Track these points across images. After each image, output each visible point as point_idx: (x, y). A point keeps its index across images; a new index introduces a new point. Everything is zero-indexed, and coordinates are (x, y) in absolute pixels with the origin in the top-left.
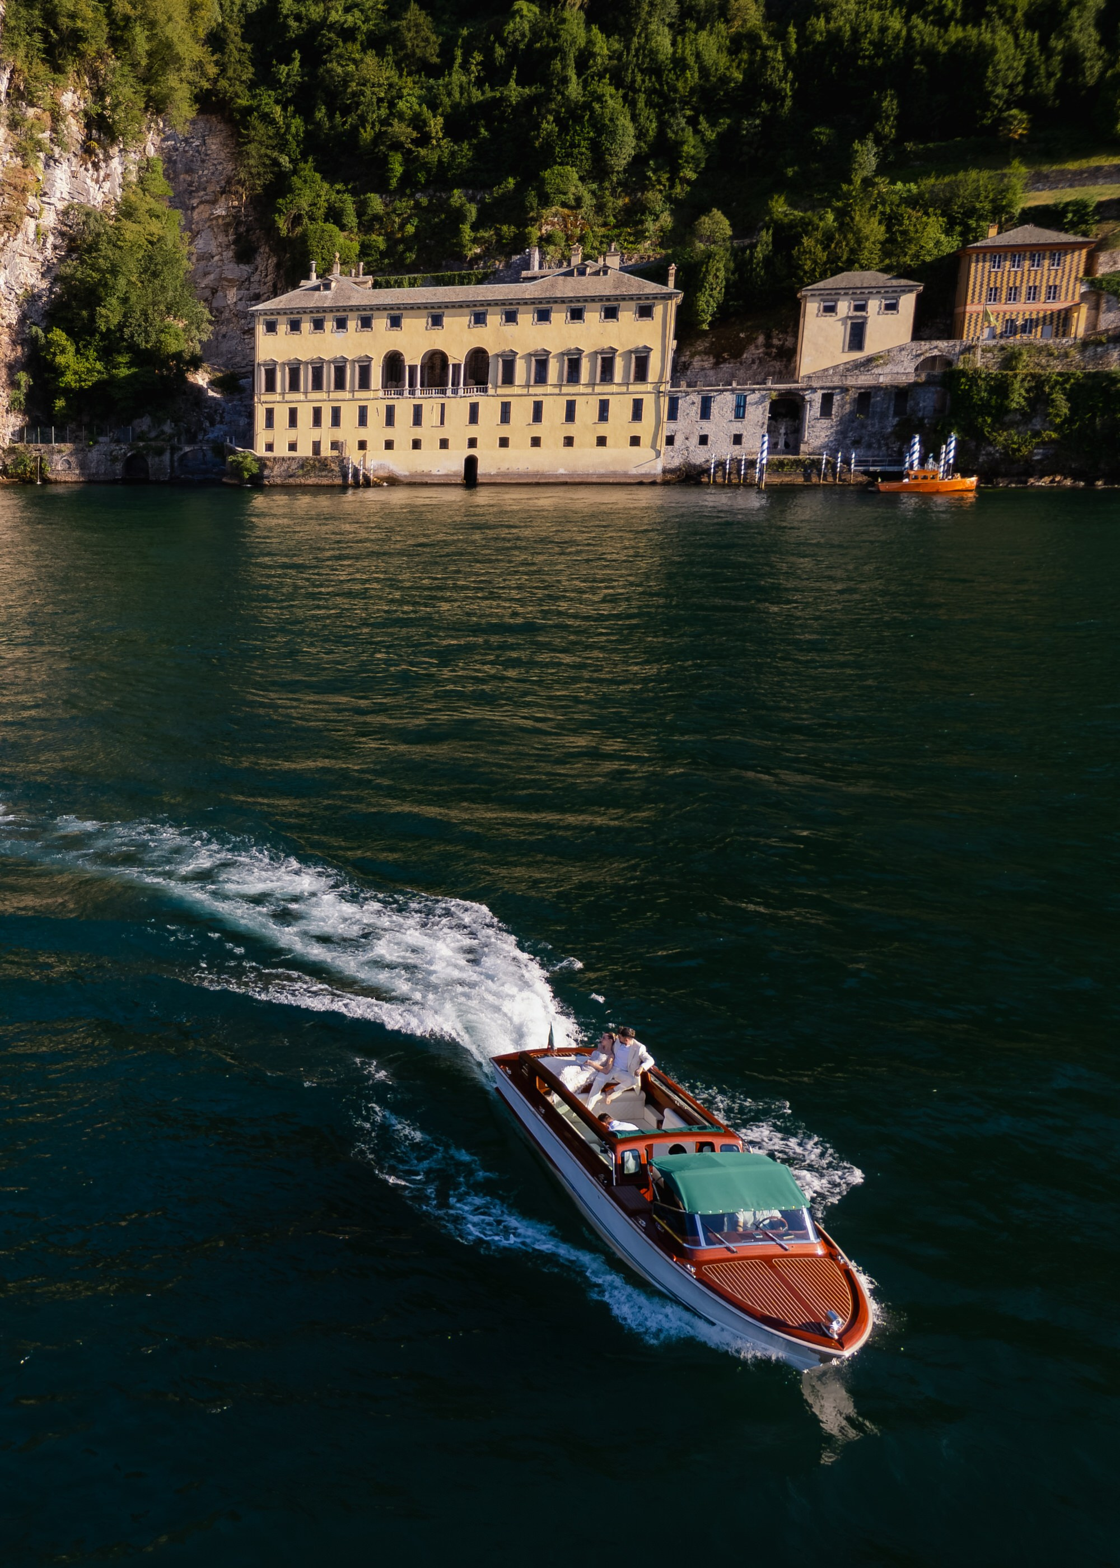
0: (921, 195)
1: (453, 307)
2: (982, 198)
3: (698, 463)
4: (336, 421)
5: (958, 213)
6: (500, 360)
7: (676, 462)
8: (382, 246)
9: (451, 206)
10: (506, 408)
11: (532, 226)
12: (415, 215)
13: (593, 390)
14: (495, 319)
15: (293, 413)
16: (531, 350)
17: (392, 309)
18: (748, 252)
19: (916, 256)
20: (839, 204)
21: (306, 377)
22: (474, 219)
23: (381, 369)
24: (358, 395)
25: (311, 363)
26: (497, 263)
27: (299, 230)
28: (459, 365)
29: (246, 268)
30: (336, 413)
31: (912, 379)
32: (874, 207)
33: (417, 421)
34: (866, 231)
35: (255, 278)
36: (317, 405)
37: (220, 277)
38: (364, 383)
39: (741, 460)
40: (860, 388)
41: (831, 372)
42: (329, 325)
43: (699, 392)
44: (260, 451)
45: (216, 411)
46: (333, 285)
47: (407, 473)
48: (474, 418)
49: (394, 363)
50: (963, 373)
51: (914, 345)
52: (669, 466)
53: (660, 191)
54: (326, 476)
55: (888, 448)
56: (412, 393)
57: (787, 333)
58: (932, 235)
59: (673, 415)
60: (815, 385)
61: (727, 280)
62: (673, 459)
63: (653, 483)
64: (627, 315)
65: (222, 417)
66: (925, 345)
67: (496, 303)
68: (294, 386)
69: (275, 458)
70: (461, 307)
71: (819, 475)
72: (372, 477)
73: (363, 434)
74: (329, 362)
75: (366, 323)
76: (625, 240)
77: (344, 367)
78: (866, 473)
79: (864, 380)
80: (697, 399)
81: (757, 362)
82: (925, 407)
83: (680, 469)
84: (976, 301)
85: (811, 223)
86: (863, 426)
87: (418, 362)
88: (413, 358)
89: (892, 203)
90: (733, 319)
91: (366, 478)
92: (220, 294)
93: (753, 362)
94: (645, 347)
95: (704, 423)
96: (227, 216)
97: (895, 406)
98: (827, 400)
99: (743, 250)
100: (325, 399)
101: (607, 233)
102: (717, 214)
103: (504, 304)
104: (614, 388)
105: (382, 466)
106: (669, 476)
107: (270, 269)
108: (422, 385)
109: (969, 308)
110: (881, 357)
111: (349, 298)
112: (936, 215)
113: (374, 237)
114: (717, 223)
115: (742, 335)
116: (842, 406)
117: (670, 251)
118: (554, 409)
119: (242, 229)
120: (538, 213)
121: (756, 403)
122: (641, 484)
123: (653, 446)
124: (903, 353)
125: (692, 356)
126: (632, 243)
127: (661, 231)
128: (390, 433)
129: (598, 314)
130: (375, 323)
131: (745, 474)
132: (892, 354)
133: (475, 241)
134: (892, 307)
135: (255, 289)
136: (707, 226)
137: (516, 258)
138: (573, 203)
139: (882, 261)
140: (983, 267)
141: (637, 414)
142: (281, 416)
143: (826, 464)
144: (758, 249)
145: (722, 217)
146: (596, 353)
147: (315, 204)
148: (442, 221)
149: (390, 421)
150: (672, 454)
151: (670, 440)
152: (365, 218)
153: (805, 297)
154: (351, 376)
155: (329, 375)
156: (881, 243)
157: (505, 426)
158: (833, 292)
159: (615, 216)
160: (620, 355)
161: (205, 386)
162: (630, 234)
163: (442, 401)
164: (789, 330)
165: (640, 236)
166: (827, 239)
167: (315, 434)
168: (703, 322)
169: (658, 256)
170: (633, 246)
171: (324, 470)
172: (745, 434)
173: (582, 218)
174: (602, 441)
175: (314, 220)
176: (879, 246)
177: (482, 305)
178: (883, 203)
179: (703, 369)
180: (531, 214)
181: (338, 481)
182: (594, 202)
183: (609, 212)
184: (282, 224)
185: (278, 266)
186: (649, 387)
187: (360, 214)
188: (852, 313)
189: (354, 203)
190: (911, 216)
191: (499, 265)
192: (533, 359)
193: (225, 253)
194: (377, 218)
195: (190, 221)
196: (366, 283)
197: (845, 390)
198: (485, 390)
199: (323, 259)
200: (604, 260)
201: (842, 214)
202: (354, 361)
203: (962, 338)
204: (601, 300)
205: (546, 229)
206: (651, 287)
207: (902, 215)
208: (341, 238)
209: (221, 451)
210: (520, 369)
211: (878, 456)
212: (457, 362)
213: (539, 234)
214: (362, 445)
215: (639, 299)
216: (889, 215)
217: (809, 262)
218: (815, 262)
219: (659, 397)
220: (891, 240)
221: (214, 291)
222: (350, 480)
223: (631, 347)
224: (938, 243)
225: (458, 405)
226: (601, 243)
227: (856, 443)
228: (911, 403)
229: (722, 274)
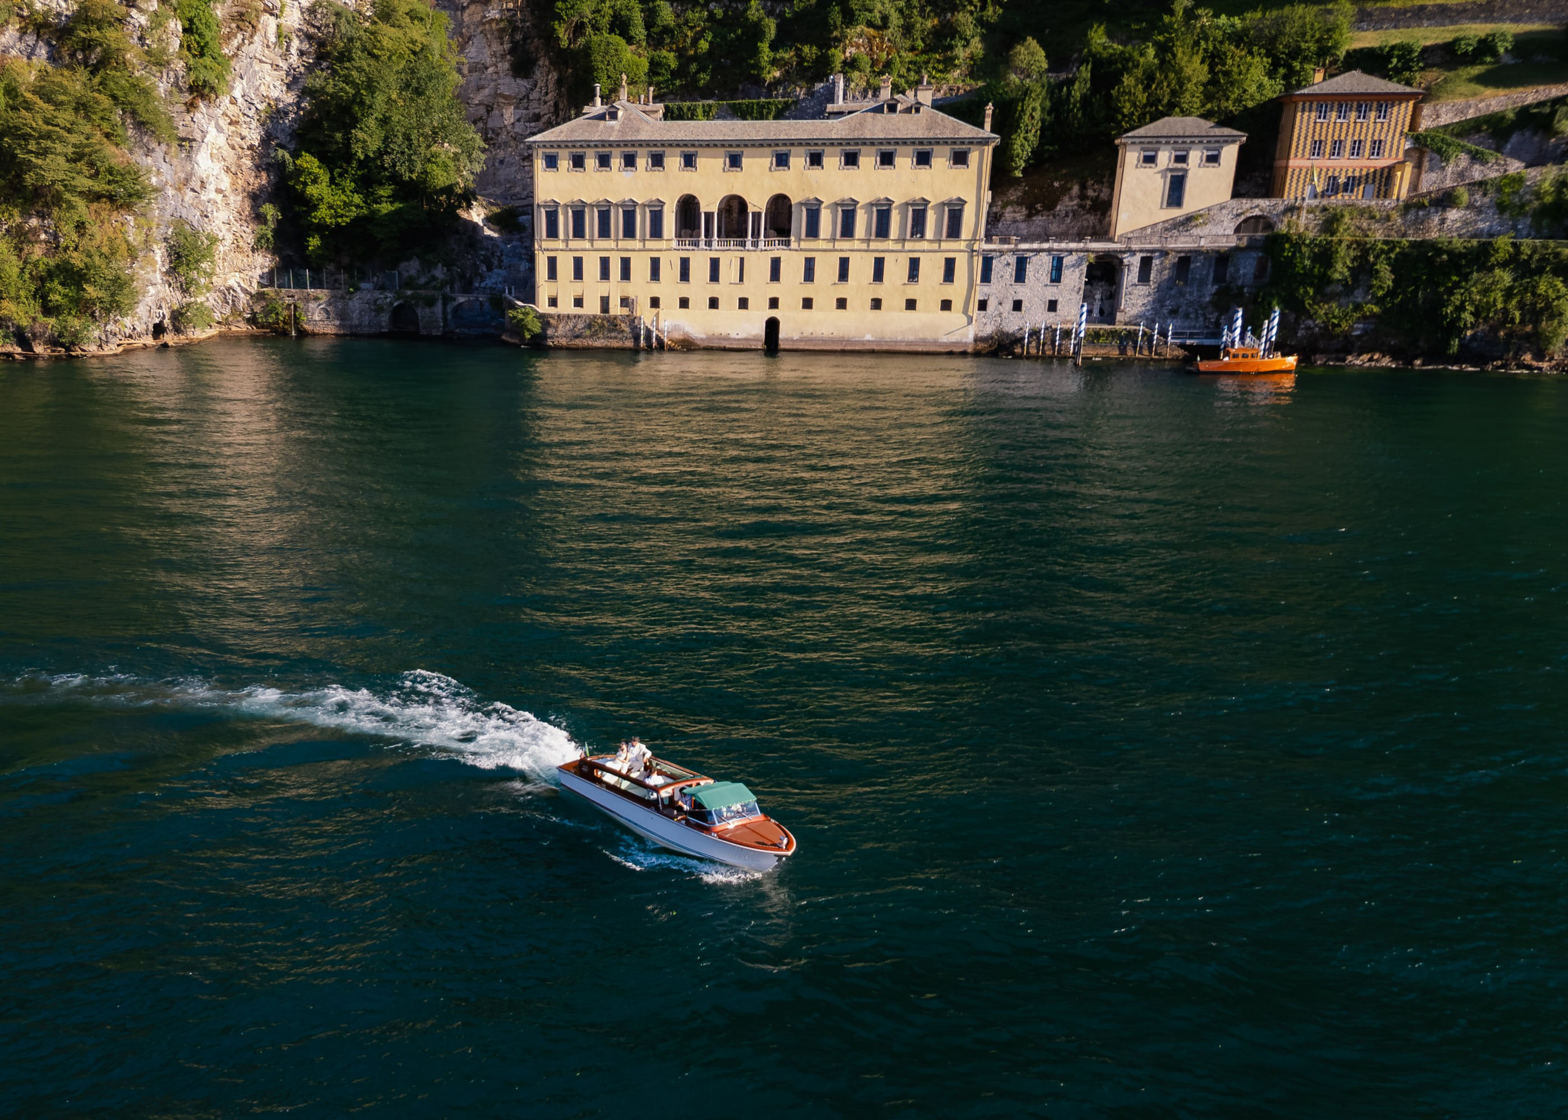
0: (1245, 31)
1: (753, 146)
2: (1308, 37)
3: (1011, 331)
4: (626, 274)
5: (1283, 53)
6: (804, 209)
7: (989, 330)
8: (674, 65)
9: (747, 19)
10: (810, 264)
11: (836, 47)
12: (709, 29)
13: (903, 246)
14: (798, 161)
15: (578, 263)
16: (837, 198)
17: (686, 145)
18: (1065, 89)
19: (1239, 100)
20: (1161, 38)
21: (592, 222)
22: (773, 36)
23: (674, 215)
24: (650, 244)
25: (597, 206)
26: (798, 89)
27: (581, 41)
28: (759, 214)
29: (523, 84)
30: (626, 264)
31: (1233, 242)
32: (1197, 44)
33: (714, 277)
34: (1188, 71)
35: (534, 95)
36: (604, 254)
37: (496, 93)
38: (657, 232)
39: (1056, 330)
40: (1180, 252)
41: (1149, 231)
42: (616, 162)
43: (1014, 251)
44: (543, 306)
45: (493, 254)
46: (620, 113)
47: (704, 336)
48: (775, 275)
49: (688, 207)
50: (1286, 238)
51: (1235, 203)
52: (980, 334)
53: (971, 13)
54: (615, 338)
55: (1205, 319)
56: (709, 244)
57: (1102, 183)
58: (1256, 78)
59: (986, 278)
60: (1134, 247)
61: (1043, 121)
62: (984, 326)
63: (964, 354)
64: (941, 162)
65: (500, 261)
66: (1246, 204)
67: (800, 143)
68: (579, 233)
69: (559, 316)
70: (762, 146)
71: (1135, 348)
72: (666, 340)
73: (656, 290)
74: (617, 205)
75: (657, 161)
76: (934, 68)
77: (634, 212)
78: (1182, 346)
79: (1182, 242)
80: (1012, 259)
81: (1071, 215)
82: (1245, 275)
83: (992, 338)
84: (1299, 154)
85: (1130, 58)
86: (1181, 294)
87: (714, 209)
88: (710, 204)
89: (1215, 39)
90: (1047, 165)
91: (660, 341)
92: (496, 112)
93: (1067, 215)
94: (959, 199)
95: (1018, 287)
96: (501, 20)
97: (1215, 271)
98: (1146, 263)
99: (1060, 85)
100: (614, 248)
101: (914, 58)
102: (1032, 43)
103: (809, 144)
104: (925, 245)
105: (676, 328)
106: (981, 346)
107: (551, 86)
108: (719, 236)
109: (1293, 163)
110: (1201, 216)
111: (638, 131)
112: (1260, 54)
113: (664, 53)
114: (1033, 54)
115: (1056, 184)
116: (1160, 272)
117: (980, 84)
118: (861, 267)
119: (519, 37)
120: (842, 32)
121: (1073, 266)
122: (950, 354)
123: (965, 311)
124: (1224, 211)
125: (1004, 207)
126: (941, 71)
127: (972, 59)
128: (684, 290)
129: (909, 160)
130: (667, 161)
131: (1060, 345)
132: (1212, 213)
133: (774, 62)
134: (1213, 159)
135: (535, 108)
136: (1022, 57)
137: (819, 86)
138: (879, 22)
139: (1203, 105)
140: (1309, 117)
141: (949, 274)
142: (565, 267)
143: (1143, 336)
144: (1076, 86)
145: (1038, 48)
146: (907, 204)
147: (599, 11)
148: (738, 38)
149: (685, 275)
150: (984, 321)
151: (983, 305)
152: (655, 30)
153: (1125, 145)
154: (642, 222)
155: (617, 221)
156: (1204, 85)
157: (809, 285)
158: (1155, 140)
159: (922, 39)
160: (933, 208)
161: (481, 224)
162: (939, 61)
163: (741, 254)
164: (1105, 180)
165: (949, 63)
166: (1149, 79)
167: (603, 289)
168: (1016, 168)
169: (968, 88)
170: (942, 76)
171: (613, 331)
172: (1060, 300)
173: (889, 40)
174: (911, 305)
175: (598, 29)
176: (1201, 88)
177: (785, 145)
178: (1206, 40)
179: (1015, 221)
180: (835, 33)
181: (629, 344)
182: (902, 22)
183: (917, 34)
184: (562, 33)
185: (559, 82)
186: (962, 245)
187: (649, 25)
188: (1173, 165)
189: (642, 11)
190: (1234, 54)
191: (800, 92)
192: (840, 209)
193: (500, 65)
194: (667, 30)
195: (460, 24)
196: (656, 112)
197: (1164, 253)
198: (788, 243)
199: (609, 77)
200: (916, 95)
201: (1164, 49)
202: (644, 205)
203: (1282, 197)
204: (914, 143)
205: (851, 51)
206: (967, 130)
207: (1225, 53)
208: (628, 53)
209: (500, 305)
210: (826, 219)
211: (1194, 327)
212: (757, 210)
213: (843, 57)
214: (655, 302)
215: (954, 143)
216: (1212, 52)
217: (1128, 105)
218: (1134, 105)
219: (972, 256)
220: (1213, 81)
221: (489, 109)
222: (642, 343)
223: (944, 198)
224: (1260, 86)
225: (758, 260)
226: (909, 70)
227: (1174, 312)
228: (1231, 269)
229: (1037, 115)
